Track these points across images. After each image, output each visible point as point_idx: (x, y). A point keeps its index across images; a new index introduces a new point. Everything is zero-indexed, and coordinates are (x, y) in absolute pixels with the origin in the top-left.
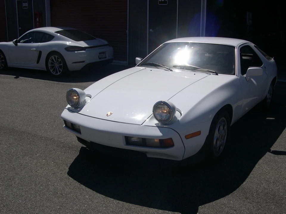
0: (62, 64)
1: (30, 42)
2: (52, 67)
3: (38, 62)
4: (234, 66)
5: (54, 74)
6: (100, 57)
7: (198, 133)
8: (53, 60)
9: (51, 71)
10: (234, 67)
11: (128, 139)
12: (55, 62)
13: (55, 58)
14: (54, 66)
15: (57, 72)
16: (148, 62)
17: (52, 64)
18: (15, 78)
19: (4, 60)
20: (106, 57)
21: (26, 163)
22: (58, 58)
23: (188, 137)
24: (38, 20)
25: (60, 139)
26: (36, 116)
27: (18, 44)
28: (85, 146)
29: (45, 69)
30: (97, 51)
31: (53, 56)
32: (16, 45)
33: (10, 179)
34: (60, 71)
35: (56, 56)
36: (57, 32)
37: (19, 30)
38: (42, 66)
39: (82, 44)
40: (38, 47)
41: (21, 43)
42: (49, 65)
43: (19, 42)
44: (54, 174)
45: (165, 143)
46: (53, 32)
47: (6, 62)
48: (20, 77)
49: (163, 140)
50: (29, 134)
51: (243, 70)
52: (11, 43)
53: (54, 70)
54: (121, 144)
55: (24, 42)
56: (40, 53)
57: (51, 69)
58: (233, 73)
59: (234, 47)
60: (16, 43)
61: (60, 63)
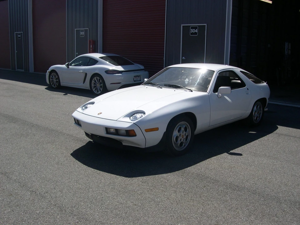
0: (102, 85)
1: (80, 66)
2: (95, 87)
3: (84, 83)
4: (208, 85)
5: (96, 92)
6: (135, 80)
7: (157, 129)
8: (95, 81)
9: (94, 90)
10: (208, 87)
11: (107, 129)
12: (97, 82)
13: (97, 79)
14: (96, 86)
15: (98, 91)
16: (151, 82)
17: (95, 84)
18: (64, 95)
19: (58, 80)
20: (141, 80)
21: (47, 147)
22: (99, 80)
23: (147, 131)
24: (91, 47)
25: (77, 136)
26: (67, 121)
27: (70, 66)
28: (92, 141)
29: (90, 89)
30: (133, 74)
31: (95, 78)
32: (68, 67)
33: (33, 154)
34: (100, 91)
35: (98, 78)
36: (101, 58)
37: (76, 54)
38: (87, 86)
39: (120, 68)
40: (84, 70)
41: (73, 66)
42: (92, 85)
43: (71, 65)
44: (62, 154)
45: (129, 133)
46: (98, 57)
47: (59, 82)
48: (68, 94)
49: (128, 130)
50: (57, 131)
51: (216, 89)
52: (64, 66)
53: (96, 90)
54: (103, 134)
55: (75, 66)
56: (86, 74)
57: (93, 88)
58: (206, 91)
59: (214, 71)
60: (68, 66)
61: (101, 84)
